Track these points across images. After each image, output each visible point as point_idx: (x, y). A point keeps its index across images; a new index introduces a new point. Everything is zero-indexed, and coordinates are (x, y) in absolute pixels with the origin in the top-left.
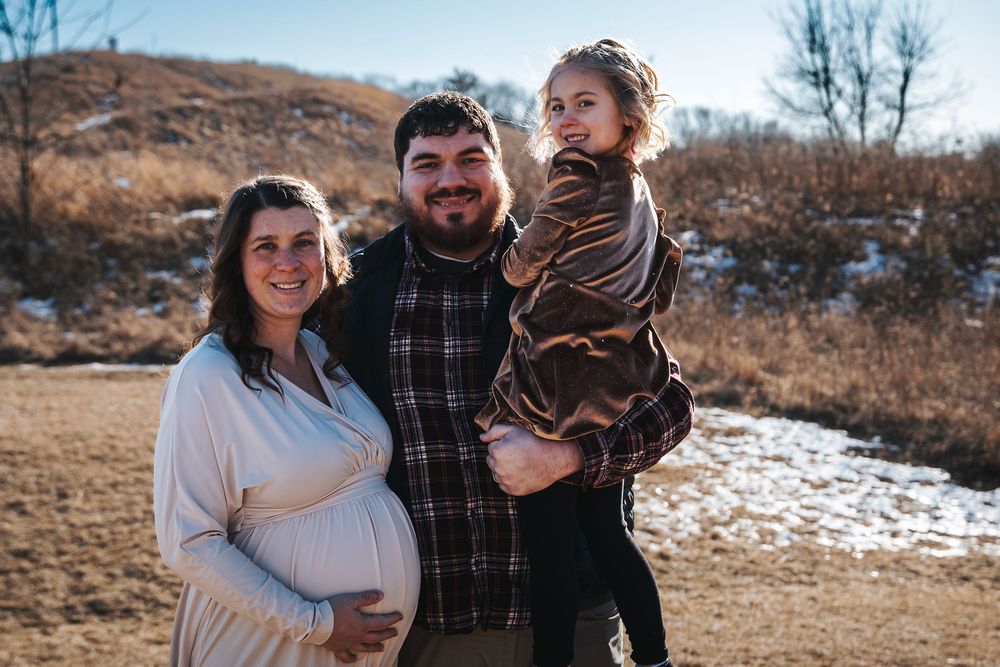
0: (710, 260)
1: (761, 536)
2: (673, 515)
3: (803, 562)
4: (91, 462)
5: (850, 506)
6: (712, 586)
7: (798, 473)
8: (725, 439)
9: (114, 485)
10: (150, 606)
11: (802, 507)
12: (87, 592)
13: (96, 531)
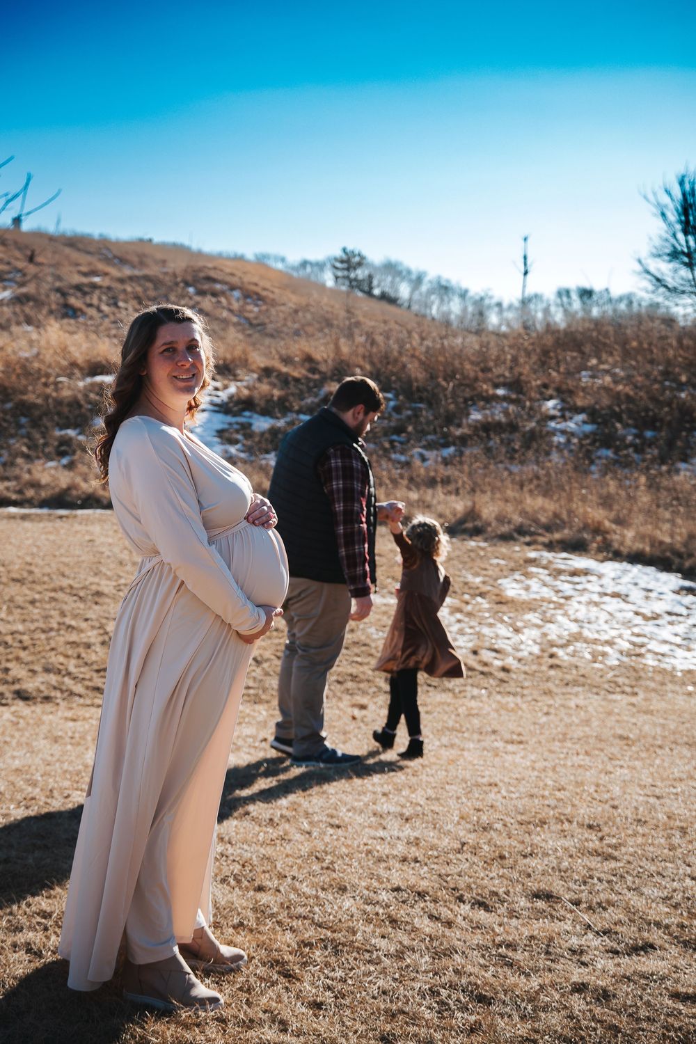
0: (571, 425)
1: (593, 656)
2: (516, 638)
3: (628, 677)
4: (12, 584)
5: (676, 635)
6: (545, 693)
7: (634, 608)
8: (569, 578)
9: (33, 602)
10: (66, 694)
11: (633, 634)
12: (13, 683)
13: (18, 637)
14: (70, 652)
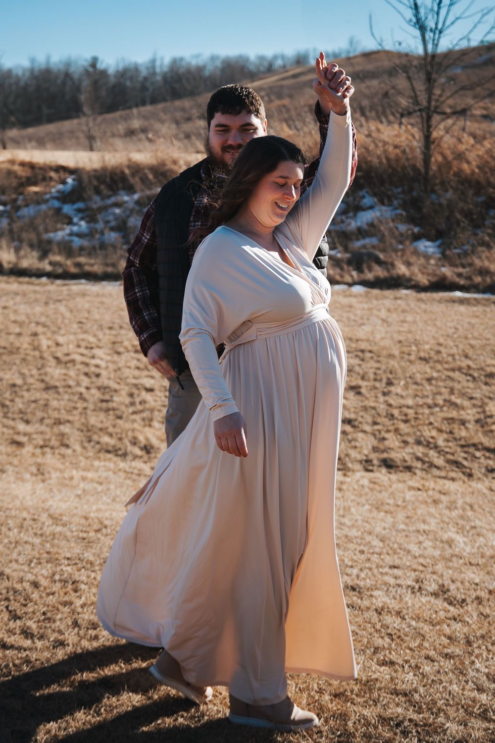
4: (418, 362)
9: (429, 380)
10: (426, 466)
12: (383, 452)
13: (405, 410)
14: (444, 428)
